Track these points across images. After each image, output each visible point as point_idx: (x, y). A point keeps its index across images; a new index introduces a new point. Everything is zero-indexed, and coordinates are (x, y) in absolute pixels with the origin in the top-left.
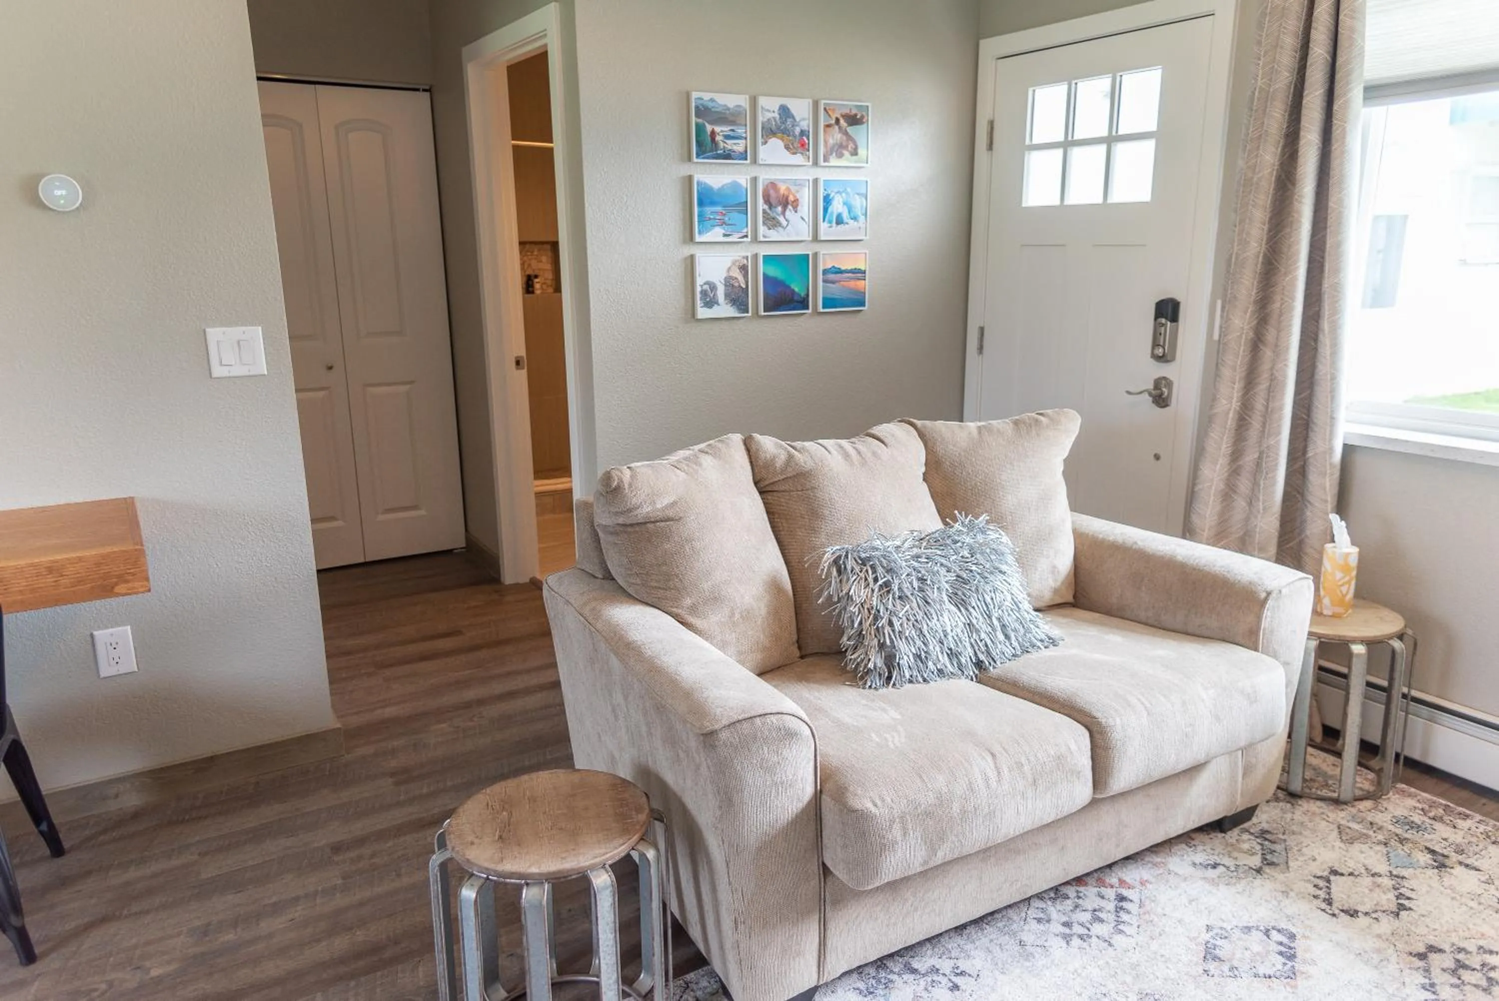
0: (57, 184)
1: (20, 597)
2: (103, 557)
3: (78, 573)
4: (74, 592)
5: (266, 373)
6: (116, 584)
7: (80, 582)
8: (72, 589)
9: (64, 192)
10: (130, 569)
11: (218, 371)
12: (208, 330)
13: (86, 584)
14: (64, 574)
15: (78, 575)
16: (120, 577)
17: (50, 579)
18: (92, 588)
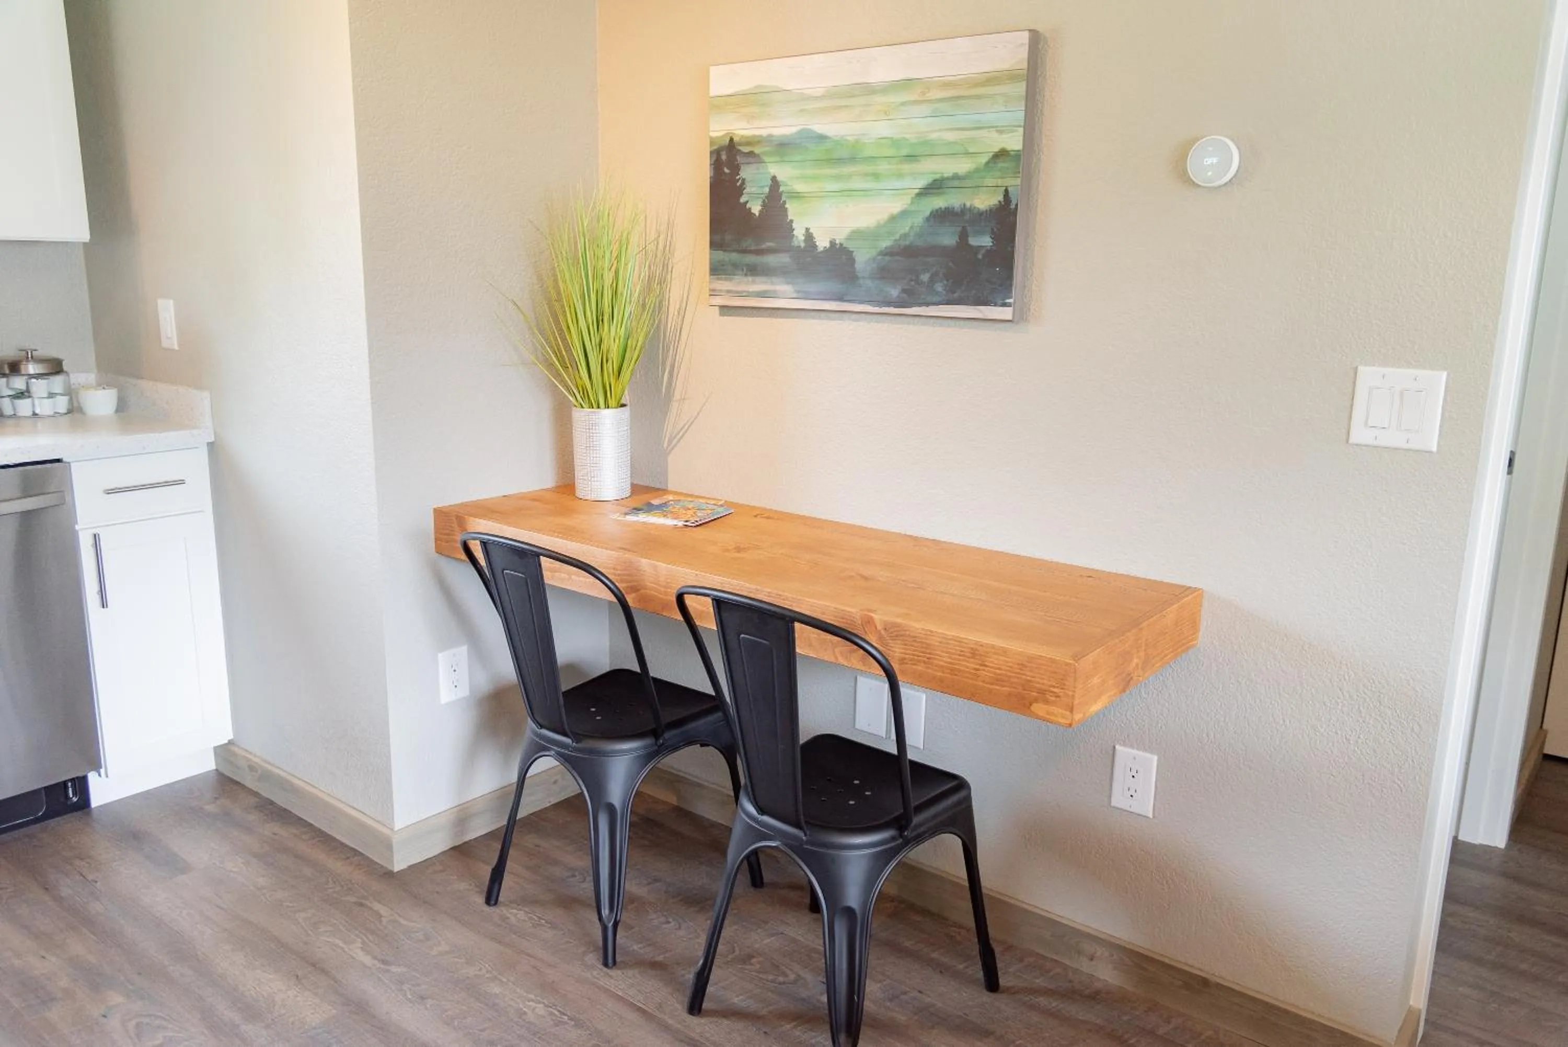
0: (1210, 149)
1: (939, 674)
2: (1031, 659)
3: (999, 669)
4: (990, 691)
5: (1434, 449)
6: (1036, 700)
7: (998, 680)
8: (988, 686)
9: (1215, 160)
10: (1054, 687)
11: (1360, 435)
12: (1361, 368)
13: (1004, 686)
14: (986, 663)
15: (998, 671)
16: (1042, 692)
17: (972, 665)
18: (1010, 694)
